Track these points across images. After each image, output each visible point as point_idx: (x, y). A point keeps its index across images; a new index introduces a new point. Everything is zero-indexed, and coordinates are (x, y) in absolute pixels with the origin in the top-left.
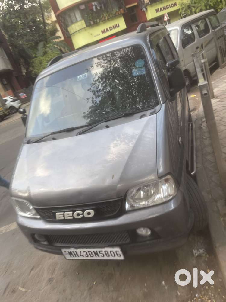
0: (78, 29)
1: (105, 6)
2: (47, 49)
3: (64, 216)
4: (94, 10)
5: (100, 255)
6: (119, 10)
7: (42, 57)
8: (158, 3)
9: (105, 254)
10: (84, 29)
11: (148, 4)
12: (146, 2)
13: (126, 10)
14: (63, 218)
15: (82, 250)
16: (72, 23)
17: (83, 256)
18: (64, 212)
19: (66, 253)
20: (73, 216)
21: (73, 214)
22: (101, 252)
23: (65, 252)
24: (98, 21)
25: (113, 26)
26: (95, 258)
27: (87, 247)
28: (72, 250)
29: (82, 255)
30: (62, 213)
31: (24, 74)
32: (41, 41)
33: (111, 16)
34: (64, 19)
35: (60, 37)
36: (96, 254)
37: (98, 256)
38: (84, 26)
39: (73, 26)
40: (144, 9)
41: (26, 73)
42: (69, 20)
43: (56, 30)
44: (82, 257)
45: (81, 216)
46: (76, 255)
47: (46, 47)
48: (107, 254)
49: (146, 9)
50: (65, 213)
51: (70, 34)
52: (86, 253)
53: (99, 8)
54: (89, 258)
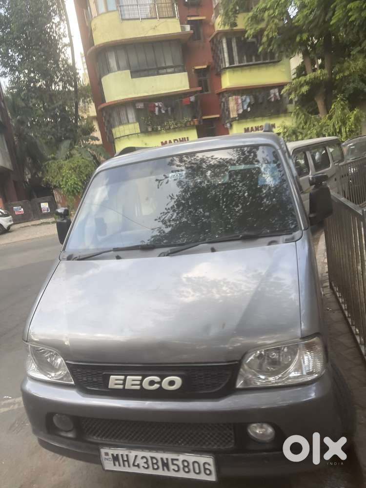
0: (127, 133)
1: (172, 110)
2: (74, 152)
3: (124, 384)
4: (157, 113)
5: (172, 467)
6: (192, 120)
7: (63, 161)
8: (248, 120)
9: (181, 466)
10: (137, 135)
11: (234, 119)
12: (232, 116)
13: (201, 121)
14: (121, 387)
15: (141, 454)
16: (121, 123)
17: (138, 466)
18: (126, 376)
19: (107, 457)
20: (141, 384)
21: (142, 381)
22: (175, 462)
23: (107, 454)
24: (159, 129)
25: (180, 139)
26: (161, 472)
27: (150, 449)
28: (120, 452)
29: (136, 464)
30: (123, 377)
31: (28, 180)
32: (66, 138)
33: (179, 125)
34: (110, 116)
35: (97, 139)
36: (165, 465)
37: (168, 469)
38: (138, 131)
39: (121, 127)
40: (228, 125)
41: (29, 179)
42: (116, 119)
43: (92, 130)
44: (137, 468)
45: (156, 386)
46: (126, 463)
47: (73, 148)
48: (186, 466)
49: (231, 126)
50: (128, 377)
51: (115, 137)
52: (145, 461)
53: (163, 112)
54: (150, 472)
